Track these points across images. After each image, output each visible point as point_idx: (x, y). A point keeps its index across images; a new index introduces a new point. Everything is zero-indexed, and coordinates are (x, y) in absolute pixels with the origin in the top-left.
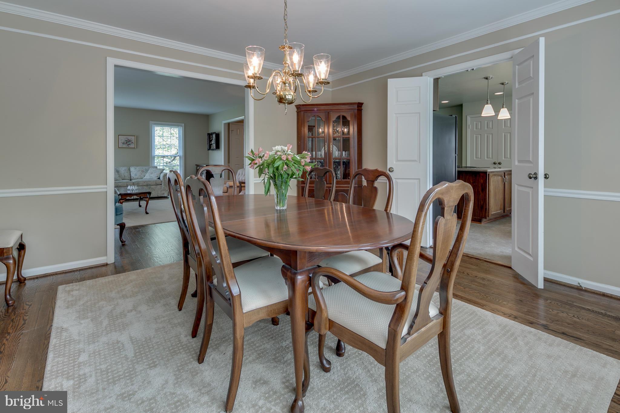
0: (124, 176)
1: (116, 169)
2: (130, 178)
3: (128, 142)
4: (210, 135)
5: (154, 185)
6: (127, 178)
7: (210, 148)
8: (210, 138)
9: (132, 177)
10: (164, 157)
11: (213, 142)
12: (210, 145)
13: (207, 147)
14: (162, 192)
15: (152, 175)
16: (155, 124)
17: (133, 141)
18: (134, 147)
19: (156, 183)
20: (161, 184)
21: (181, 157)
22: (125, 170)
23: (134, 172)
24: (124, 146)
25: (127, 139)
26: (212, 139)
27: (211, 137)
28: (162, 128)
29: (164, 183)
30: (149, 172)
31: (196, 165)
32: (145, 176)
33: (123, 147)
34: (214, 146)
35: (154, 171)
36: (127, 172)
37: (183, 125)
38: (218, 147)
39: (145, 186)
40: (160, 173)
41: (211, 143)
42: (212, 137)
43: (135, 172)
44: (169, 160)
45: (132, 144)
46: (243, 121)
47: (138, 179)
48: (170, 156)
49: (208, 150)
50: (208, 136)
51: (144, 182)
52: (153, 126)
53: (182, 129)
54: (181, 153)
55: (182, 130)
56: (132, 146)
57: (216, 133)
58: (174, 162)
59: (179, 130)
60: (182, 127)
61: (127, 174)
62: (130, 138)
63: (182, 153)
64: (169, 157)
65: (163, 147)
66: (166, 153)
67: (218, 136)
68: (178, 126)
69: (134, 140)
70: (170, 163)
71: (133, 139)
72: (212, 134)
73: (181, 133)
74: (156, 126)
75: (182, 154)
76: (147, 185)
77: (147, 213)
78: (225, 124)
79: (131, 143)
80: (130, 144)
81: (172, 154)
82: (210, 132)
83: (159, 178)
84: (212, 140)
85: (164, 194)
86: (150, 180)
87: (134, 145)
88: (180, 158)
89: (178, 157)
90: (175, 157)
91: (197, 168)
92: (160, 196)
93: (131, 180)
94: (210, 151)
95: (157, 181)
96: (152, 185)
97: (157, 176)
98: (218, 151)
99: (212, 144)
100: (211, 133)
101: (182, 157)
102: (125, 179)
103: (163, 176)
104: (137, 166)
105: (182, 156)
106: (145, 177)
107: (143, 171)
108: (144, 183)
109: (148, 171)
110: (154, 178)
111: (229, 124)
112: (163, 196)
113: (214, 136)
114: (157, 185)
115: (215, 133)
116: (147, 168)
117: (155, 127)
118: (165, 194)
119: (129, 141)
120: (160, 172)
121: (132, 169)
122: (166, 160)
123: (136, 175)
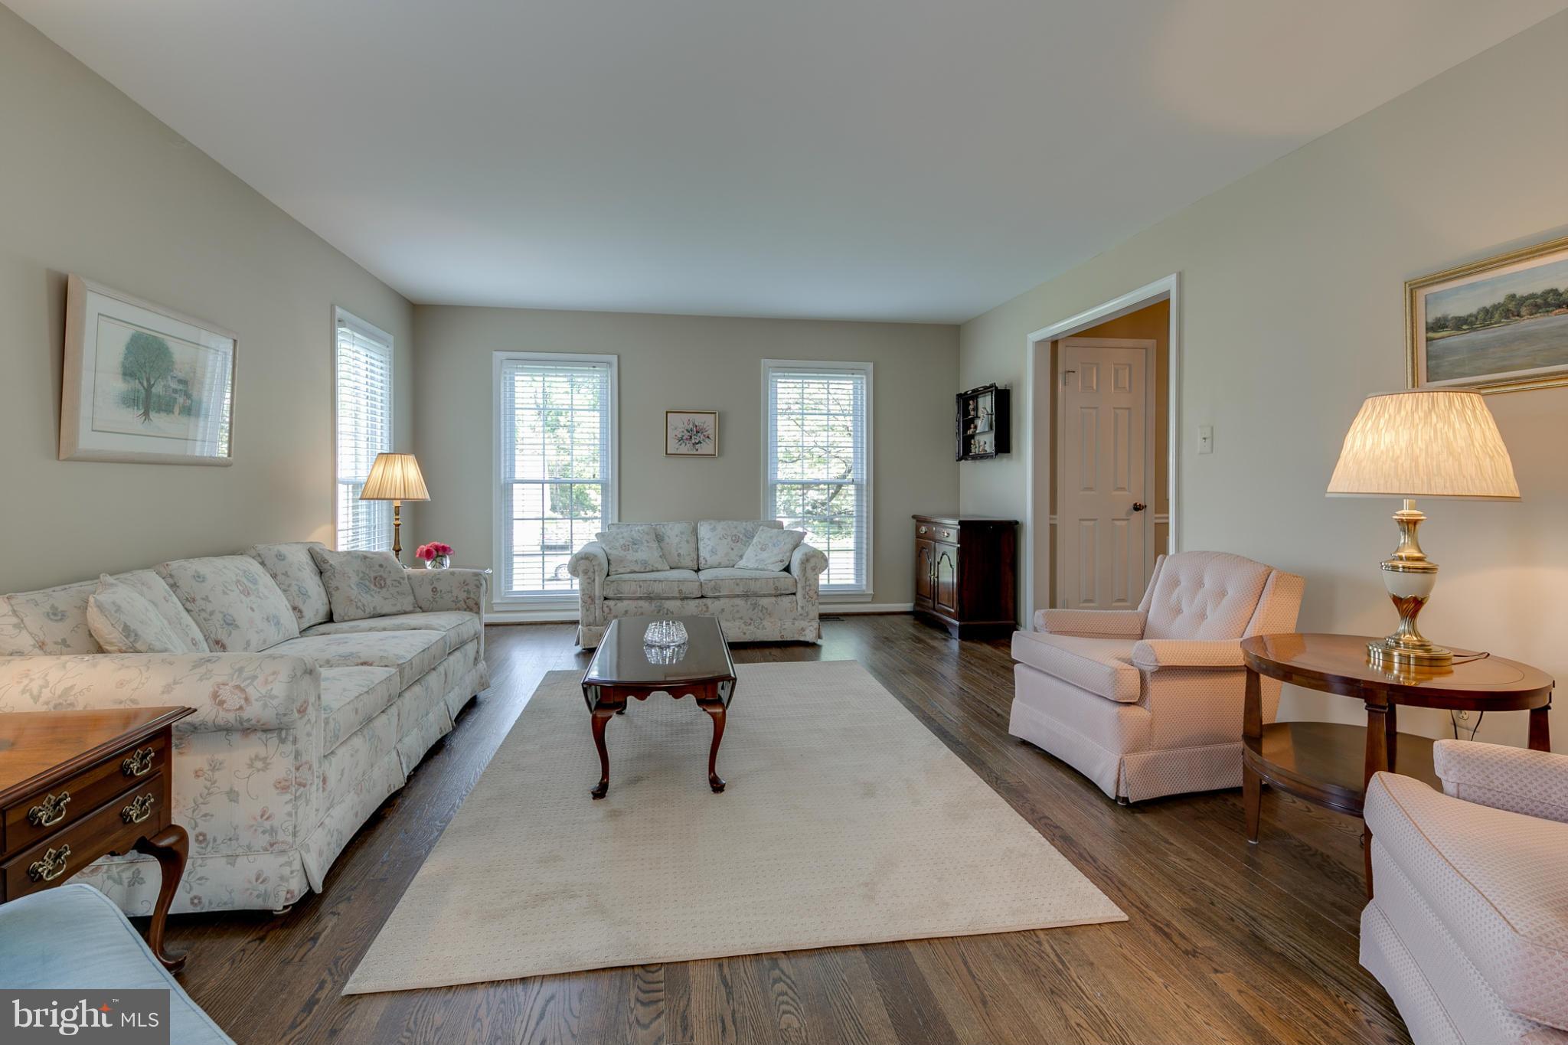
0: (679, 555)
1: (655, 529)
2: (695, 562)
3: (694, 434)
4: (966, 401)
5: (770, 595)
6: (688, 561)
7: (966, 452)
8: (966, 412)
9: (702, 560)
10: (806, 485)
11: (982, 424)
12: (967, 442)
13: (954, 445)
14: (796, 623)
15: (765, 555)
16: (779, 368)
17: (711, 432)
18: (713, 453)
19: (776, 589)
20: (794, 594)
21: (862, 485)
22: (682, 533)
23: (709, 539)
24: (684, 449)
25: (691, 426)
26: (977, 417)
27: (971, 407)
28: (801, 381)
29: (804, 588)
30: (755, 540)
31: (914, 517)
32: (741, 557)
33: (678, 452)
34: (985, 441)
35: (771, 537)
36: (688, 542)
37: (871, 366)
38: (1003, 444)
39: (738, 596)
40: (791, 547)
41: (970, 432)
42: (976, 409)
43: (711, 539)
44: (823, 497)
45: (707, 440)
46: (1167, 302)
47: (719, 566)
48: (825, 484)
49: (960, 459)
50: (958, 402)
51: (738, 581)
52: (771, 374)
53: (864, 381)
54: (863, 474)
55: (865, 387)
56: (707, 448)
57: (996, 388)
58: (834, 501)
59: (855, 388)
60: (866, 374)
61: (686, 549)
62: (699, 419)
63: (865, 472)
64: (822, 486)
65: (803, 453)
66: (811, 474)
67: (1003, 399)
68: (853, 371)
69: (713, 424)
70: (823, 504)
71: (708, 422)
72: (975, 394)
73: (862, 399)
74: (780, 377)
75: (865, 477)
76: (746, 596)
77: (717, 786)
78: (1039, 344)
79: (702, 437)
80: (700, 442)
81: (831, 476)
82: (967, 387)
83: (787, 569)
84: (972, 421)
85: (803, 629)
86: (757, 574)
87: (713, 445)
88: (857, 490)
89: (852, 487)
90: (840, 486)
91: (917, 529)
92: (789, 637)
93: (698, 570)
94: (965, 465)
95: (778, 578)
96: (765, 596)
97: (780, 557)
98: (1005, 461)
99: (972, 436)
100: (974, 391)
101: (865, 488)
102: (680, 565)
103: (801, 559)
104: (719, 519)
105: (865, 483)
106: (742, 563)
107: (736, 539)
108: (737, 585)
109: (753, 537)
110: (770, 567)
111: (1055, 343)
112: (802, 639)
113: (986, 404)
114: (781, 595)
115: (991, 386)
116: (749, 526)
117: (779, 380)
118: (807, 632)
119: (698, 432)
120: (789, 543)
121: (704, 530)
122: (813, 495)
123: (713, 552)
